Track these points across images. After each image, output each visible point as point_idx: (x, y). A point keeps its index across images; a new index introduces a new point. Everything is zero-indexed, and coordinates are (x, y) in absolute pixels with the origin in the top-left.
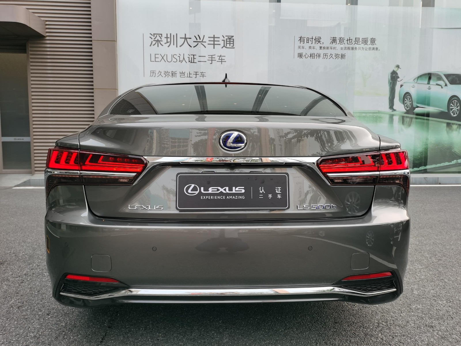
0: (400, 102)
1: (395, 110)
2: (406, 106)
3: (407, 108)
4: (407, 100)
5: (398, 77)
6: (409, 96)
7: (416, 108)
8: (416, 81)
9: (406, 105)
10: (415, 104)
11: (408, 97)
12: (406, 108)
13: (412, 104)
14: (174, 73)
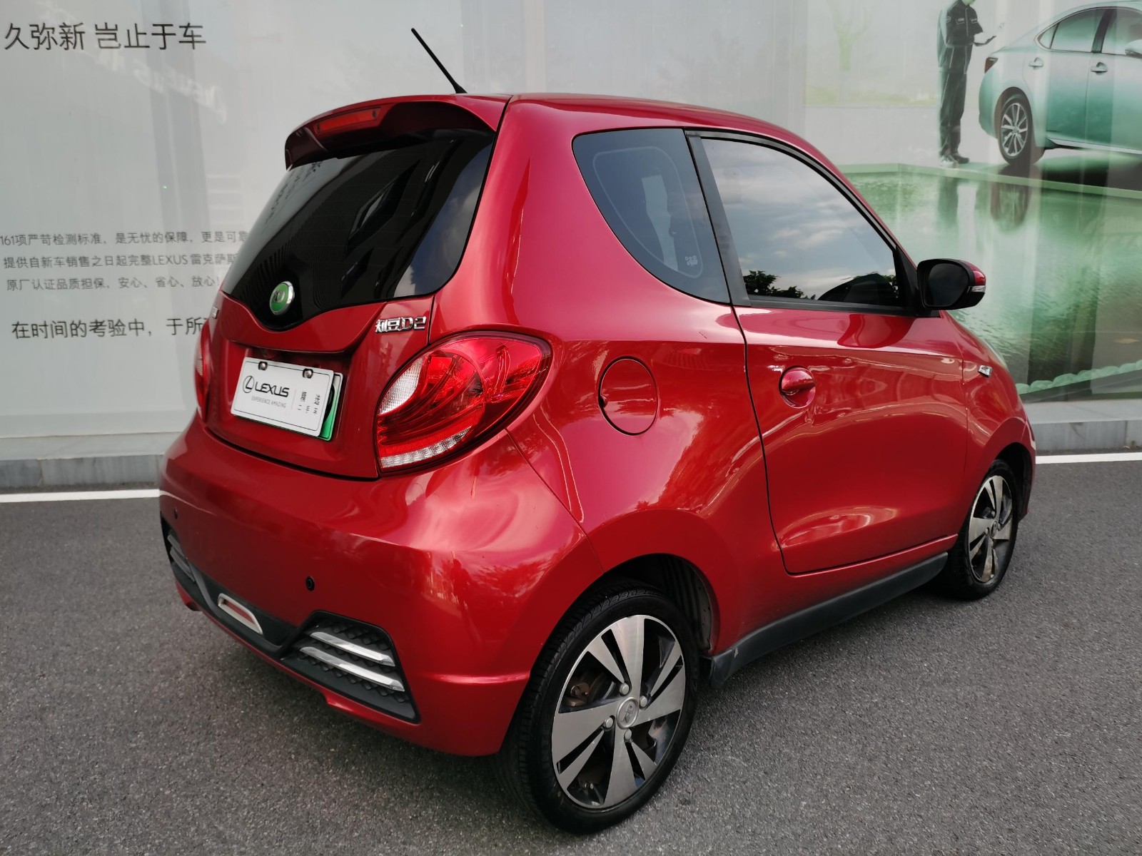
0: (983, 127)
1: (964, 161)
2: (1007, 146)
3: (1012, 150)
4: (1009, 120)
5: (978, 29)
6: (1018, 104)
7: (1046, 148)
8: (1046, 40)
9: (1006, 138)
10: (1040, 136)
11: (1017, 106)
12: (1007, 150)
13: (1029, 136)
14: (72, 30)
